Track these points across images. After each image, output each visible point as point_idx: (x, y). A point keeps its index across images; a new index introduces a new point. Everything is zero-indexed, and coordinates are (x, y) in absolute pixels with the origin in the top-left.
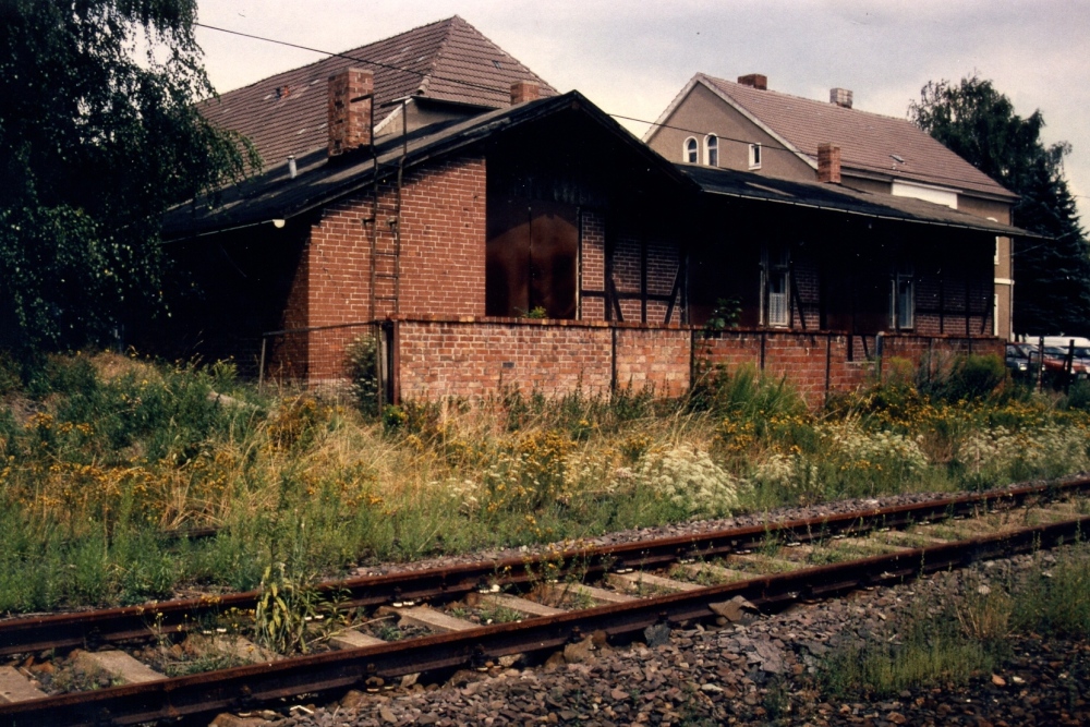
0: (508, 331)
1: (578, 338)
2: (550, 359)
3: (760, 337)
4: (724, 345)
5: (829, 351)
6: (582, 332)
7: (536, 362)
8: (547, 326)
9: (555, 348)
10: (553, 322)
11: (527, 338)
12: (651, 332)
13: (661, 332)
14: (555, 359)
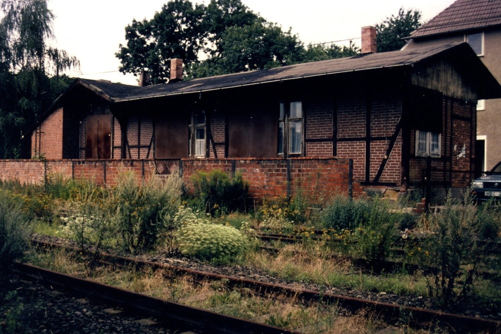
0: (17, 163)
1: (34, 165)
2: (27, 172)
3: (103, 163)
4: (87, 166)
5: (143, 169)
6: (36, 163)
7: (24, 172)
8: (26, 161)
9: (29, 168)
10: (27, 160)
11: (21, 165)
12: (58, 162)
13: (61, 162)
14: (29, 172)
